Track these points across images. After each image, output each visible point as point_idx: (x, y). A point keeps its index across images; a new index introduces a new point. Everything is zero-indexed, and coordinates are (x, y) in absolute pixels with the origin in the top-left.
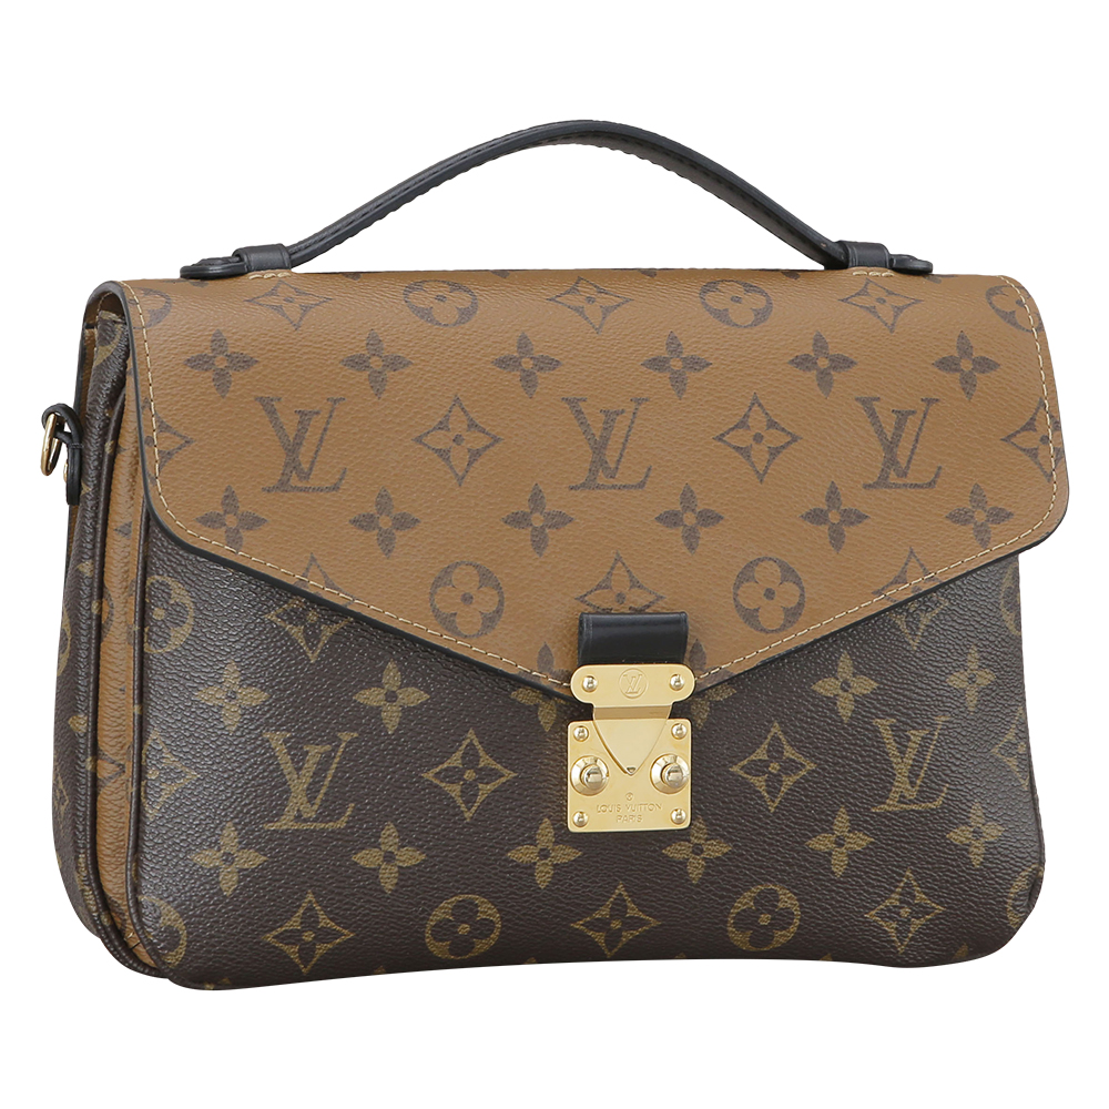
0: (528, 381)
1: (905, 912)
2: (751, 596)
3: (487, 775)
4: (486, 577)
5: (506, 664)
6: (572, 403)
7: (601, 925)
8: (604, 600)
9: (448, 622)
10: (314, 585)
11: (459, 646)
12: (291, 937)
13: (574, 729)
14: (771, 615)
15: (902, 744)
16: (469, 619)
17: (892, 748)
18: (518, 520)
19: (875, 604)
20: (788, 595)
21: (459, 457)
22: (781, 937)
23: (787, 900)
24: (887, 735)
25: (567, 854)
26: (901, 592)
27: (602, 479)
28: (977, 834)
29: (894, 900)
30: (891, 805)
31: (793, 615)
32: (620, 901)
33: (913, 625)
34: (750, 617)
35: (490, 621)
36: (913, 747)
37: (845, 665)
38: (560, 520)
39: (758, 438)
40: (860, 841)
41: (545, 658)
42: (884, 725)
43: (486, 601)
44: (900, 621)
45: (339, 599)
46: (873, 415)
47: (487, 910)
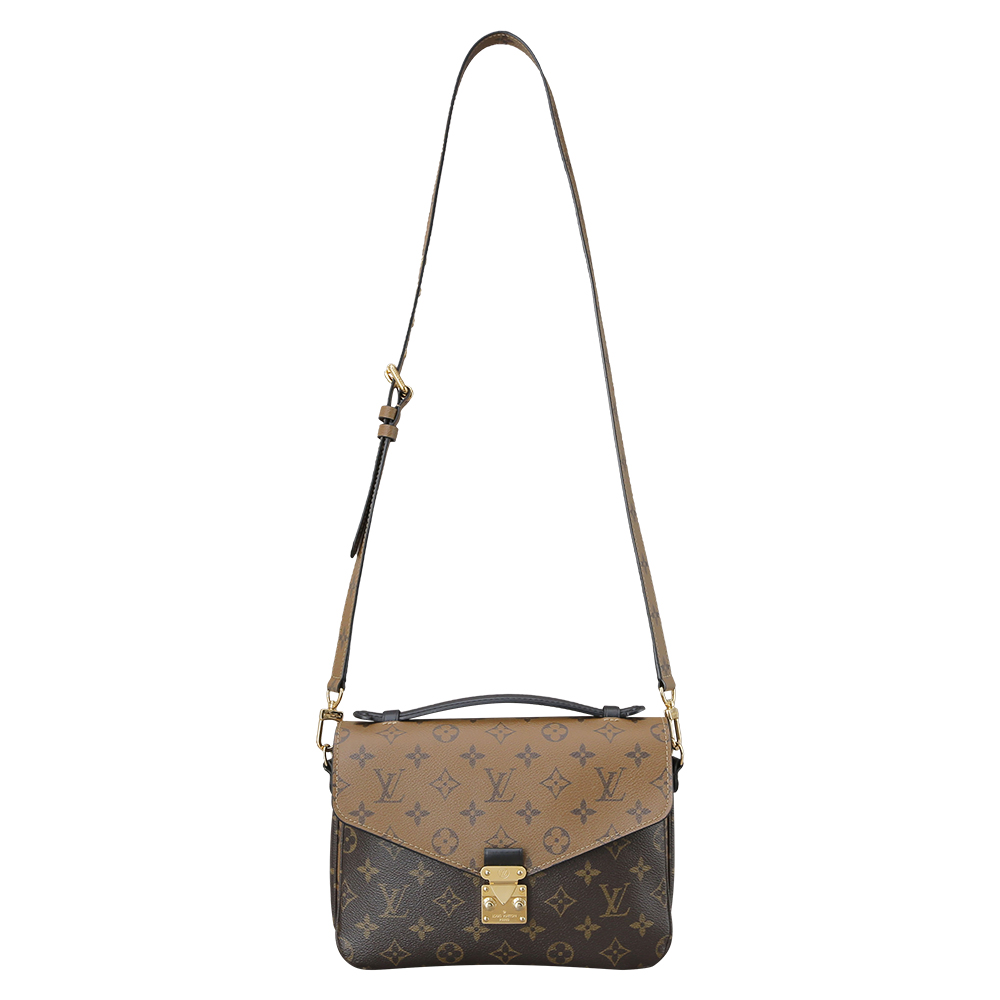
0: (472, 762)
1: (615, 952)
2: (550, 841)
3: (455, 901)
4: (453, 834)
5: (458, 865)
6: (488, 770)
7: (500, 954)
8: (495, 842)
9: (437, 850)
10: (389, 837)
11: (442, 859)
12: (390, 954)
13: (484, 887)
14: (557, 848)
15: (611, 894)
16: (445, 849)
17: (607, 895)
18: (465, 813)
19: (598, 844)
20: (564, 841)
21: (445, 790)
22: (568, 960)
23: (568, 947)
24: (605, 890)
25: (485, 930)
26: (607, 840)
27: (496, 798)
28: (642, 925)
29: (610, 948)
30: (607, 915)
31: (565, 848)
32: (505, 946)
33: (615, 851)
34: (549, 849)
35: (453, 849)
36: (615, 895)
37: (588, 866)
38: (480, 813)
39: (556, 783)
40: (595, 927)
41: (473, 863)
42: (603, 887)
43: (452, 842)
44: (610, 849)
45: (399, 842)
46: (600, 774)
47: (457, 948)
